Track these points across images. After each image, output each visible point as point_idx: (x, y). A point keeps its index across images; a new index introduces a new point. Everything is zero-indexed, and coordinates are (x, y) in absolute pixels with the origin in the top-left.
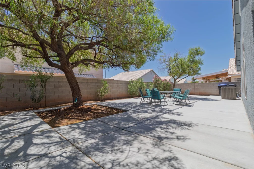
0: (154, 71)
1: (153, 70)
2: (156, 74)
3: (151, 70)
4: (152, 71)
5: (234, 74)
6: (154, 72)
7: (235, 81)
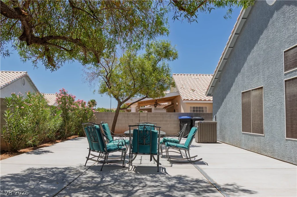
0: (30, 79)
1: (28, 74)
2: (33, 86)
3: (23, 73)
4: (26, 76)
5: (191, 100)
6: (30, 81)
7: (191, 111)
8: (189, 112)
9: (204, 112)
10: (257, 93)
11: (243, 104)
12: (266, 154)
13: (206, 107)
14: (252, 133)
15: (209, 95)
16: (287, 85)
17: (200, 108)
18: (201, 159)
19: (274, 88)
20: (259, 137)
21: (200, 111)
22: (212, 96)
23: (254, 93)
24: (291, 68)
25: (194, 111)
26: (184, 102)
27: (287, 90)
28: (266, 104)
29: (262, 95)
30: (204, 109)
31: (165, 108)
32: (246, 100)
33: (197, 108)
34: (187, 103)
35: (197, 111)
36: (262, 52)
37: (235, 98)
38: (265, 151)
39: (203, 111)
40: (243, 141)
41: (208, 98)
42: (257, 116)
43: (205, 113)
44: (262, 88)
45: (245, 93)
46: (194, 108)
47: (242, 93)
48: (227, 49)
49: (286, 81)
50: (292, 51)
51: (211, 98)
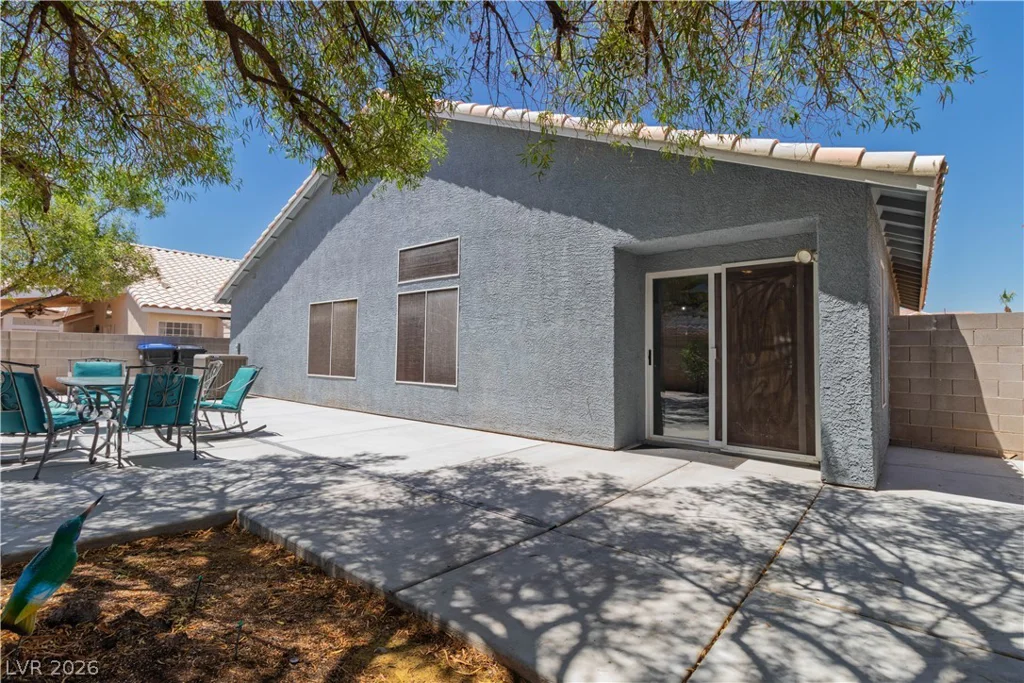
5: (164, 307)
7: (161, 331)
8: (157, 335)
9: (196, 335)
10: (346, 307)
11: (312, 326)
12: (358, 408)
13: (201, 325)
14: (330, 376)
15: (222, 301)
16: (402, 302)
17: (184, 325)
18: (265, 426)
19: (379, 304)
20: (345, 382)
21: (184, 332)
22: (230, 303)
23: (338, 308)
24: (410, 278)
25: (169, 331)
26: (145, 310)
27: (401, 309)
28: (361, 328)
29: (354, 313)
30: (196, 330)
31: (64, 320)
32: (320, 318)
33: (177, 325)
34: (151, 313)
35: (177, 332)
36: (358, 243)
37: (294, 313)
38: (357, 404)
39: (191, 332)
40: (310, 391)
41: (216, 307)
42: (342, 347)
43: (198, 336)
44: (356, 300)
45: (318, 307)
46: (170, 325)
47: (312, 305)
48: (282, 221)
49: (400, 296)
50: (413, 252)
51: (227, 308)
